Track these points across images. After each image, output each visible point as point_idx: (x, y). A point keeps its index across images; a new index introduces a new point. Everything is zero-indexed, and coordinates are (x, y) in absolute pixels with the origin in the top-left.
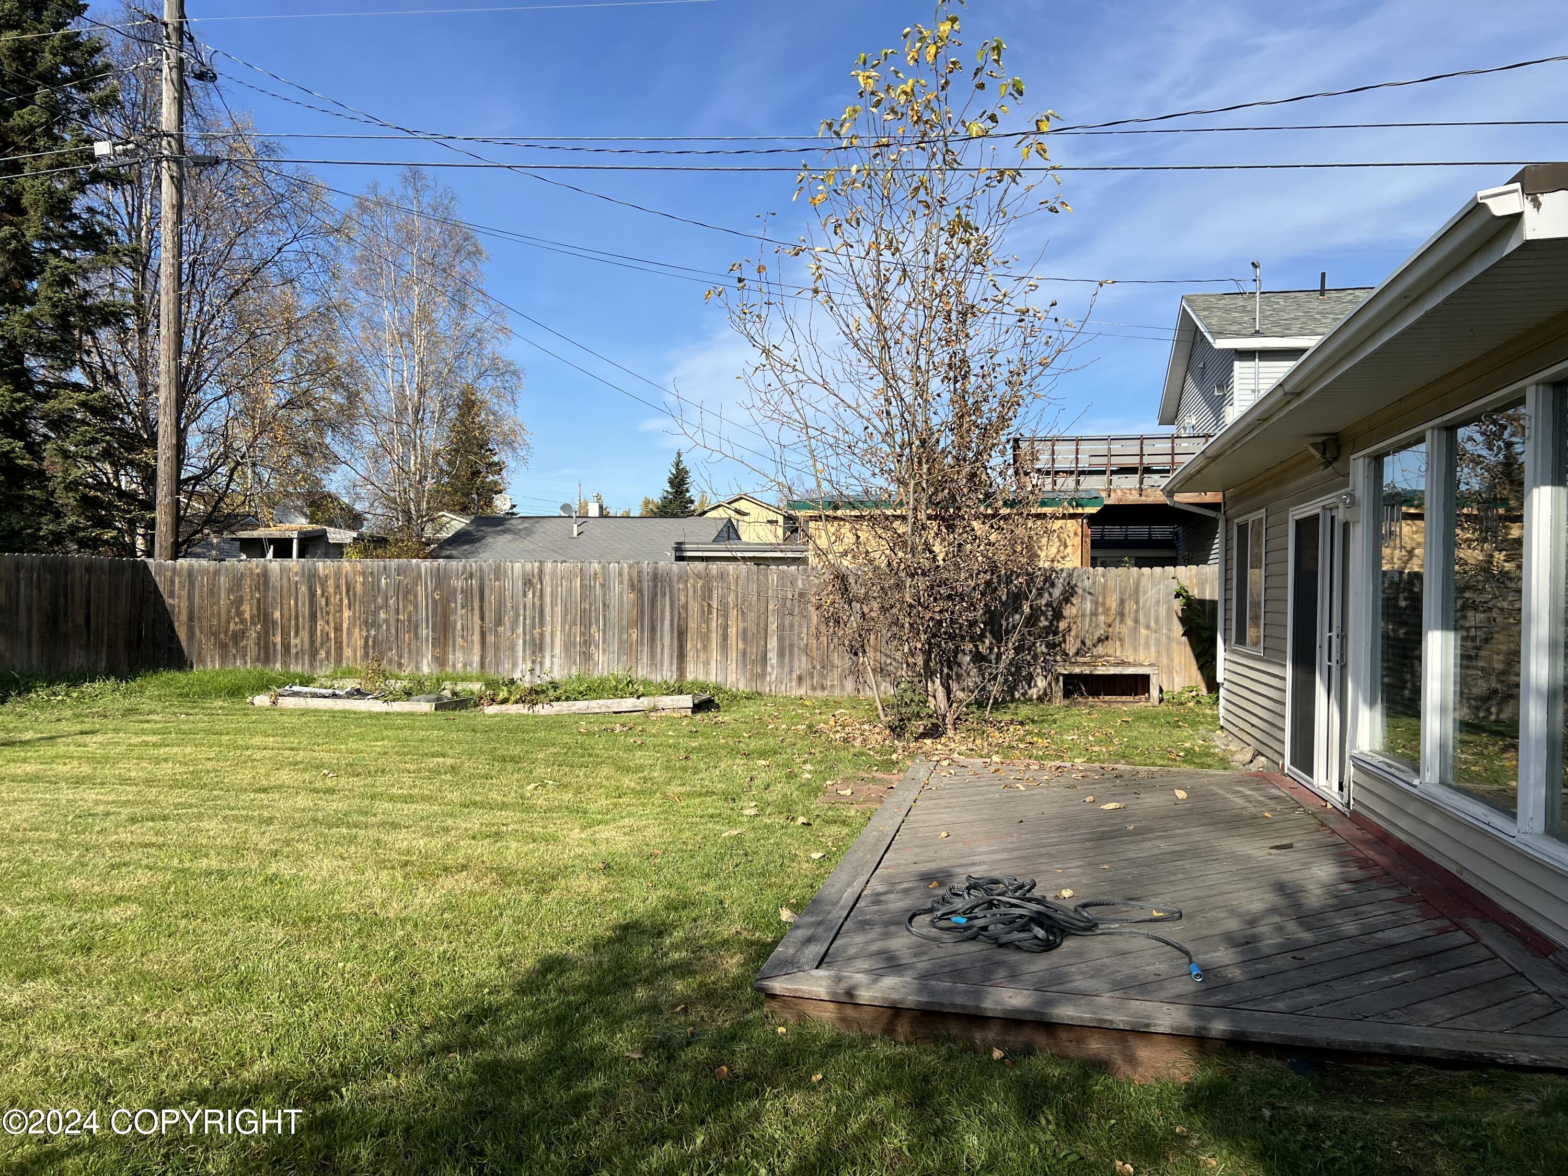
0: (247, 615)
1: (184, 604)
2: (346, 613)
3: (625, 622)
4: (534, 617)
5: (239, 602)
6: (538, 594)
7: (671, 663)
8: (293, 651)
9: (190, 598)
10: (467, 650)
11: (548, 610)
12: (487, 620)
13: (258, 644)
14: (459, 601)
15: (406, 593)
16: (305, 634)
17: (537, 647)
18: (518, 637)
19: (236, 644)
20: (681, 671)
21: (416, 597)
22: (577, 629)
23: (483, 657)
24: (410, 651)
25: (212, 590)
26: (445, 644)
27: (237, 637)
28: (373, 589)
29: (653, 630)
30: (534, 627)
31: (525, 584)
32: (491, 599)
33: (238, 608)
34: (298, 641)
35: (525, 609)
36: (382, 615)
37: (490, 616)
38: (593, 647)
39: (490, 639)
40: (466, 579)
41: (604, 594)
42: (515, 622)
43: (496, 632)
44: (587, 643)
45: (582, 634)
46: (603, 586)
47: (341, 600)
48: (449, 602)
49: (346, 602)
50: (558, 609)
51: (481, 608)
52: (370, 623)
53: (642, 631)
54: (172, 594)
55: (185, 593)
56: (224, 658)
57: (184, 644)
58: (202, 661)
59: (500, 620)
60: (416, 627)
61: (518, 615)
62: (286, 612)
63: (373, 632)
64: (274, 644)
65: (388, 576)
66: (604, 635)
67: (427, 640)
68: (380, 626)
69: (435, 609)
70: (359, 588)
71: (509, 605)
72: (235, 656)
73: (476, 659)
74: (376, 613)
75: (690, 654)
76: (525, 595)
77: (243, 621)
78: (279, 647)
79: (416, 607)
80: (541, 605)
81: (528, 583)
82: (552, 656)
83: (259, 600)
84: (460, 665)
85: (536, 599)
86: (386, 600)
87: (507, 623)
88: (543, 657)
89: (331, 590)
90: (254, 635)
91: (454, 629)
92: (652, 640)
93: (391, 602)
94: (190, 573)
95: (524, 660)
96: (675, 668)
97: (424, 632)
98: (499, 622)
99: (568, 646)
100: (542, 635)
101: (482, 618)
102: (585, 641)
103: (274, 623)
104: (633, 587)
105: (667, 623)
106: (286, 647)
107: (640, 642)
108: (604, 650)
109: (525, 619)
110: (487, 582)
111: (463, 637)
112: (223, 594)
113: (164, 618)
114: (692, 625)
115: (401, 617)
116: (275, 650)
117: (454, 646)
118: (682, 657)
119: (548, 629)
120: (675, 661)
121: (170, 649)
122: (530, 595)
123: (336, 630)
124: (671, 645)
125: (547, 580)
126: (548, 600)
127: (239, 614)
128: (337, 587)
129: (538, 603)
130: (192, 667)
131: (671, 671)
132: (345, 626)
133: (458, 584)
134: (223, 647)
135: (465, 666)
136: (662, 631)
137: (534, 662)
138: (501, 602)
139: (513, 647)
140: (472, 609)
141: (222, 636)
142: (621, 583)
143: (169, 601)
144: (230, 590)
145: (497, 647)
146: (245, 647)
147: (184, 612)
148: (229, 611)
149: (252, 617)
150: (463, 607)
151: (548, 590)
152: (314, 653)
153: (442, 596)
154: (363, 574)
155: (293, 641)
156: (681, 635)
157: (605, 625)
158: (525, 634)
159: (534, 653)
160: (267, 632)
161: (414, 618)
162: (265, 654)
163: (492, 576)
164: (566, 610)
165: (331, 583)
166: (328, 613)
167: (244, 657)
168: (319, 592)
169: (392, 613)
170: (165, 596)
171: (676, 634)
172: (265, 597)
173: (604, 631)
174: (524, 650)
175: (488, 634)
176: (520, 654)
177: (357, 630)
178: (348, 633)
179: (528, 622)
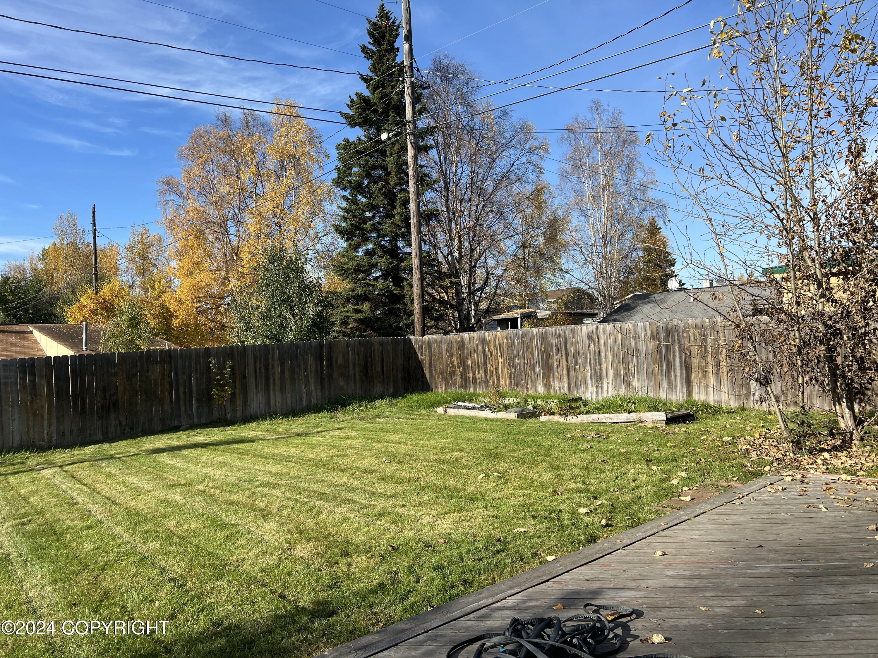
0: (455, 363)
1: (427, 359)
2: (500, 360)
3: (650, 360)
4: (596, 359)
5: (451, 356)
6: (597, 345)
7: (682, 387)
8: (478, 381)
9: (430, 355)
10: (560, 380)
11: (603, 354)
12: (570, 362)
13: (461, 378)
14: (554, 351)
15: (527, 347)
16: (482, 372)
17: (598, 377)
18: (587, 371)
19: (451, 379)
20: (689, 393)
21: (532, 350)
22: (621, 366)
23: (569, 384)
24: (532, 381)
25: (439, 351)
26: (549, 377)
27: (452, 374)
28: (511, 346)
29: (668, 365)
30: (596, 365)
31: (589, 339)
32: (571, 349)
33: (451, 360)
34: (480, 376)
35: (590, 355)
36: (517, 361)
37: (571, 359)
38: (631, 377)
39: (572, 373)
40: (557, 338)
41: (636, 343)
42: (585, 363)
43: (575, 368)
44: (627, 375)
45: (624, 369)
46: (635, 337)
47: (497, 353)
48: (549, 352)
49: (499, 354)
50: (609, 353)
51: (566, 354)
52: (512, 366)
53: (662, 366)
54: (422, 354)
55: (427, 353)
56: (446, 385)
57: (428, 379)
58: (437, 387)
59: (577, 361)
60: (534, 367)
61: (586, 358)
62: (473, 361)
63: (513, 370)
64: (469, 378)
65: (518, 339)
66: (638, 369)
67: (540, 374)
68: (516, 367)
69: (542, 356)
70: (505, 346)
71: (581, 352)
72: (451, 385)
73: (566, 385)
74: (514, 360)
75: (695, 381)
76: (589, 346)
77: (454, 366)
78: (471, 379)
79: (533, 355)
80: (599, 351)
81: (591, 338)
82: (608, 383)
83: (460, 355)
84: (557, 389)
85: (596, 348)
86: (518, 352)
87: (581, 363)
88: (602, 384)
89: (493, 348)
90: (459, 373)
91: (553, 367)
92: (669, 372)
93: (521, 353)
94: (429, 343)
95: (592, 386)
96: (685, 390)
97: (538, 370)
98: (576, 363)
99: (616, 376)
100: (601, 370)
101: (567, 361)
102: (626, 373)
103: (468, 366)
104: (653, 337)
105: (678, 360)
106: (474, 379)
107: (661, 373)
108: (638, 379)
109: (590, 360)
110: (568, 339)
111: (558, 372)
112: (444, 353)
113: (419, 366)
114: (695, 361)
115: (526, 361)
116: (469, 381)
117: (554, 377)
118: (689, 383)
119: (604, 366)
120: (685, 386)
121: (423, 382)
122: (592, 345)
123: (496, 369)
124: (681, 375)
125: (601, 335)
126: (602, 348)
127: (452, 362)
128: (495, 346)
129: (597, 351)
130: (432, 390)
131: (682, 392)
132: (500, 367)
133: (553, 341)
134: (446, 379)
135: (560, 389)
136: (674, 365)
137: (597, 387)
138: (576, 351)
139: (585, 378)
140: (562, 356)
141: (445, 374)
142: (646, 335)
143: (421, 357)
144: (447, 350)
145: (576, 379)
146: (456, 380)
147: (428, 362)
148: (447, 361)
149: (458, 364)
150: (556, 355)
151: (602, 342)
152: (487, 382)
153: (545, 348)
154: (506, 338)
155: (478, 376)
156: (687, 369)
157: (637, 363)
158: (591, 369)
159: (597, 381)
160: (465, 372)
161: (532, 362)
162: (465, 384)
163: (570, 335)
164: (614, 354)
165: (492, 343)
166: (492, 360)
167: (455, 385)
168: (487, 349)
169: (522, 359)
170: (419, 355)
171: (684, 367)
172: (463, 353)
173: (637, 367)
174: (591, 379)
175: (571, 370)
176: (589, 382)
177: (506, 369)
178: (502, 371)
179: (592, 362)
